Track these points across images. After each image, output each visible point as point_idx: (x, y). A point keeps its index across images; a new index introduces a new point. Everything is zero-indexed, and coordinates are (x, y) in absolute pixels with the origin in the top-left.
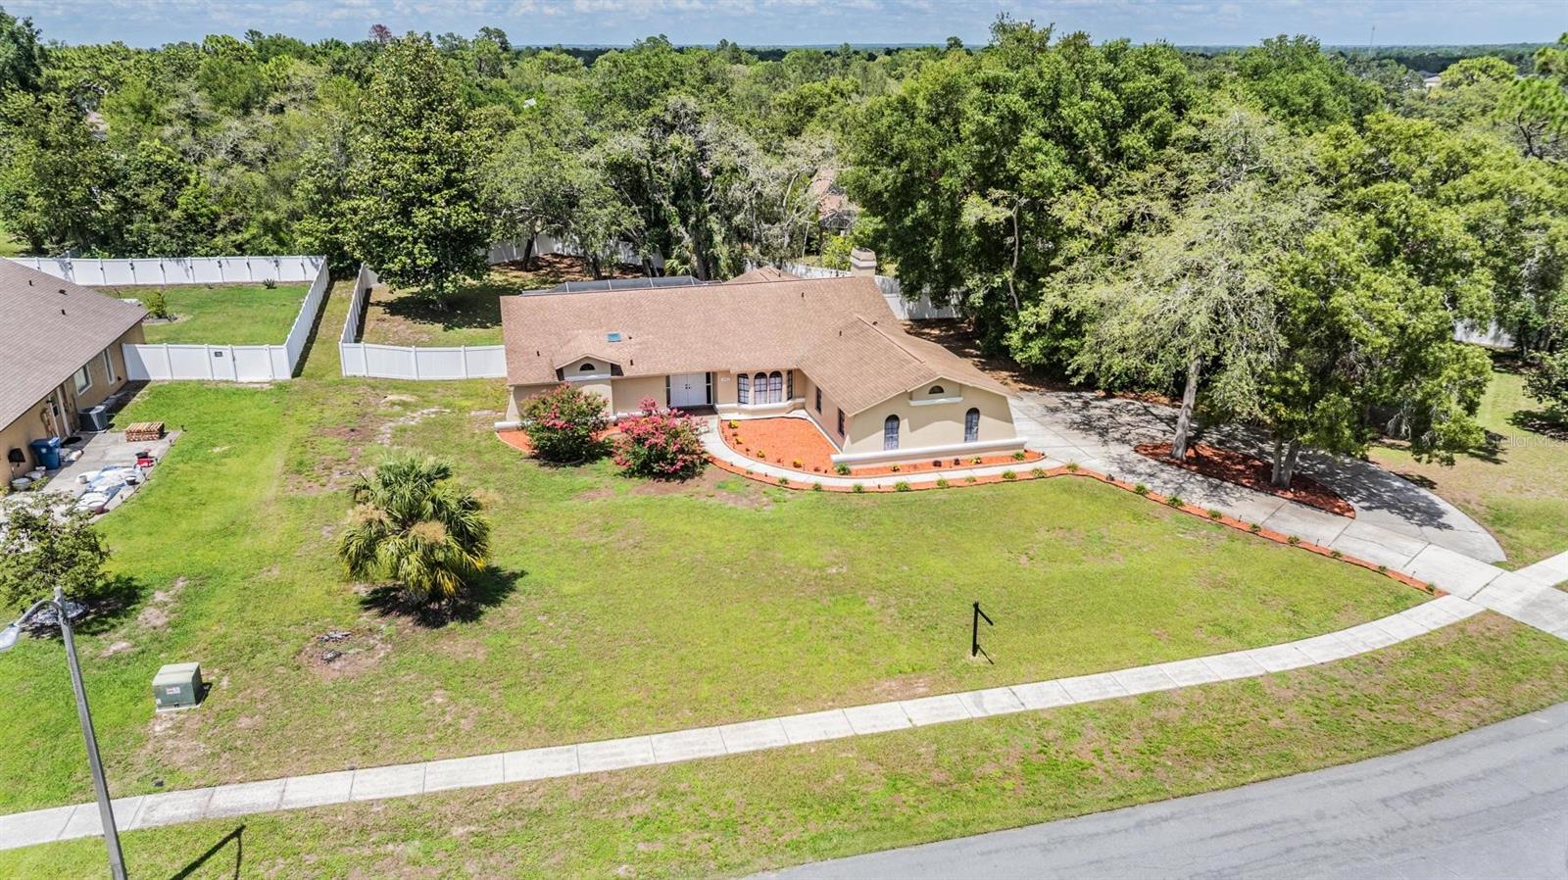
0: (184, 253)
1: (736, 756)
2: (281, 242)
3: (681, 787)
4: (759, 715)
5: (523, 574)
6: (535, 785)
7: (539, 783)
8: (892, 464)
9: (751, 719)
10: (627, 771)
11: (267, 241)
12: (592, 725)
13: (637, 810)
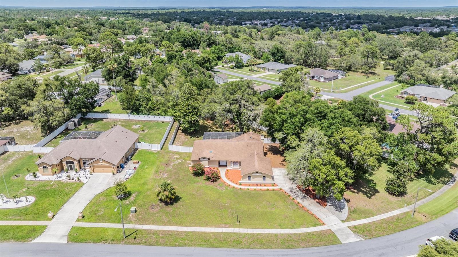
0: (149, 115)
1: (197, 232)
2: (166, 114)
3: (188, 235)
4: (203, 227)
5: (182, 198)
6: (171, 231)
7: (172, 231)
8: (249, 184)
9: (202, 227)
10: (183, 231)
11: (163, 113)
12: (181, 224)
13: (182, 237)
